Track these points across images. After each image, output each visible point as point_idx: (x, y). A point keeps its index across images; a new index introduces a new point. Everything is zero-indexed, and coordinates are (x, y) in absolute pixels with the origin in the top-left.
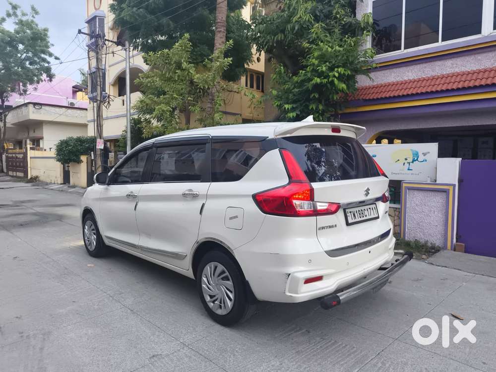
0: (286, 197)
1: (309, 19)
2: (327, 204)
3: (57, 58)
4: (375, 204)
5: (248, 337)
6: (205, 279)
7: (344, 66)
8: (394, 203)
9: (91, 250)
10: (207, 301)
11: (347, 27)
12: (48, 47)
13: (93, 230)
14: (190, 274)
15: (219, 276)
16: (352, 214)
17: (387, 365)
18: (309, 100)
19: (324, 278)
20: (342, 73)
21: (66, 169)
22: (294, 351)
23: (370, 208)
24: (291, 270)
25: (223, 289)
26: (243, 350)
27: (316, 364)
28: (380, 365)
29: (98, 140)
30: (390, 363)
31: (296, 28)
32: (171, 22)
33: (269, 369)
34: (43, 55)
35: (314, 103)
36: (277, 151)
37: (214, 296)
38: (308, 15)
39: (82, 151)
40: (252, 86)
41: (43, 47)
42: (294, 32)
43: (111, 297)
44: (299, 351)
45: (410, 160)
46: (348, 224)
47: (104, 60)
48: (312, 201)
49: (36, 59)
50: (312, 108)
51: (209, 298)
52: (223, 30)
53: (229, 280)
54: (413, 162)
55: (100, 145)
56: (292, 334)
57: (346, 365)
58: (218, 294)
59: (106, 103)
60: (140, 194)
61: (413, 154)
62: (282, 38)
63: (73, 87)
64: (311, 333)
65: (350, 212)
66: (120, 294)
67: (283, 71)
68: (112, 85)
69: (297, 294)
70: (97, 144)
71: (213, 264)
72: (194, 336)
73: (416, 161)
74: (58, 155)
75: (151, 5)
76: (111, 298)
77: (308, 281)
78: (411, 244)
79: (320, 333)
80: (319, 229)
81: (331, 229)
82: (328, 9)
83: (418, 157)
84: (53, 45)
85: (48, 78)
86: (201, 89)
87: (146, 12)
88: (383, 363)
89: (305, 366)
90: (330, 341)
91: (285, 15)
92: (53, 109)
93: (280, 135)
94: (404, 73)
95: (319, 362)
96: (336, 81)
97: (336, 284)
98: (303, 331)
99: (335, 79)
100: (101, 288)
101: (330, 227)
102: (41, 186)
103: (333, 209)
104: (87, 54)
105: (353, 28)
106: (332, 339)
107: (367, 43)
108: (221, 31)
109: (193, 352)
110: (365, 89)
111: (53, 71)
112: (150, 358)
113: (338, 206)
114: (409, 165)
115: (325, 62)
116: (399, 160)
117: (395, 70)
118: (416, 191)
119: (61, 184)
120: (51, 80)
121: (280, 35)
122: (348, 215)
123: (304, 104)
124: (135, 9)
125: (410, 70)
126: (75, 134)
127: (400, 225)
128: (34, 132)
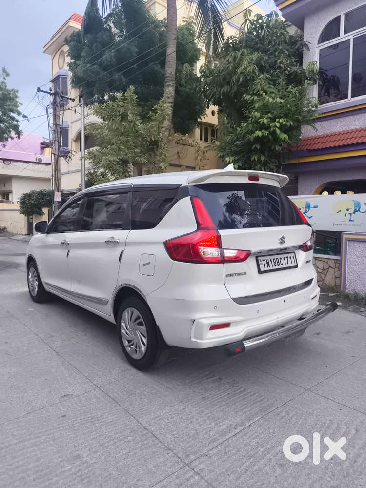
0: (193, 244)
1: (253, 70)
2: (236, 251)
3: (25, 116)
4: (294, 252)
5: (160, 381)
6: (123, 324)
7: (286, 116)
8: (335, 255)
9: (33, 295)
10: (125, 345)
11: (292, 77)
12: (17, 107)
13: (35, 276)
14: (111, 318)
15: (135, 321)
16: (265, 262)
17: (291, 415)
18: (251, 151)
19: (231, 325)
20: (284, 123)
21: (31, 221)
22: (200, 397)
23: (287, 257)
24: (196, 316)
25: (139, 334)
26: (150, 394)
27: (219, 410)
28: (283, 414)
29: (56, 193)
30: (294, 412)
31: (241, 80)
32: (123, 77)
33: (170, 413)
34: (12, 114)
35: (256, 154)
36: (188, 198)
37: (131, 341)
38: (252, 66)
39: (44, 204)
40: (206, 140)
41: (12, 106)
42: (239, 83)
43: (42, 339)
44: (205, 397)
45: (351, 211)
46: (260, 272)
47: (61, 116)
48: (219, 248)
49: (5, 117)
50: (254, 160)
51: (127, 342)
52: (172, 84)
53: (143, 325)
54: (354, 213)
55: (58, 198)
56: (204, 380)
57: (249, 413)
58: (134, 339)
59: (68, 158)
60: (71, 242)
61: (355, 205)
62: (228, 90)
63: (41, 144)
64: (222, 381)
65: (264, 260)
66: (51, 337)
67: (226, 122)
68: (74, 141)
69: (202, 340)
70: (55, 197)
71: (130, 310)
72: (108, 378)
73: (357, 211)
74: (22, 207)
75: (104, 63)
76: (41, 341)
77: (214, 327)
78: (350, 296)
79: (232, 380)
80: (227, 276)
81: (239, 276)
82: (272, 59)
83: (360, 207)
84: (21, 104)
85: (17, 135)
86: (147, 141)
87: (99, 69)
88: (288, 413)
89: (207, 411)
90: (239, 389)
91: (231, 68)
92: (21, 164)
93: (192, 182)
94: (350, 122)
95: (222, 408)
96: (278, 131)
97: (244, 331)
98: (215, 378)
99: (277, 129)
100: (35, 331)
101: (239, 274)
102: (8, 237)
103: (242, 256)
104: (46, 111)
105: (299, 78)
106: (241, 387)
107: (314, 92)
108: (170, 85)
109: (103, 394)
110: (311, 140)
111: (20, 129)
112: (61, 397)
113: (248, 254)
114: (351, 216)
115: (267, 113)
116: (340, 211)
117: (341, 119)
118: (356, 242)
119: (26, 235)
120: (19, 137)
121: (226, 87)
122: (260, 262)
123: (246, 156)
124: (89, 65)
125: (357, 120)
126: (38, 187)
127: (340, 278)
128: (4, 186)
